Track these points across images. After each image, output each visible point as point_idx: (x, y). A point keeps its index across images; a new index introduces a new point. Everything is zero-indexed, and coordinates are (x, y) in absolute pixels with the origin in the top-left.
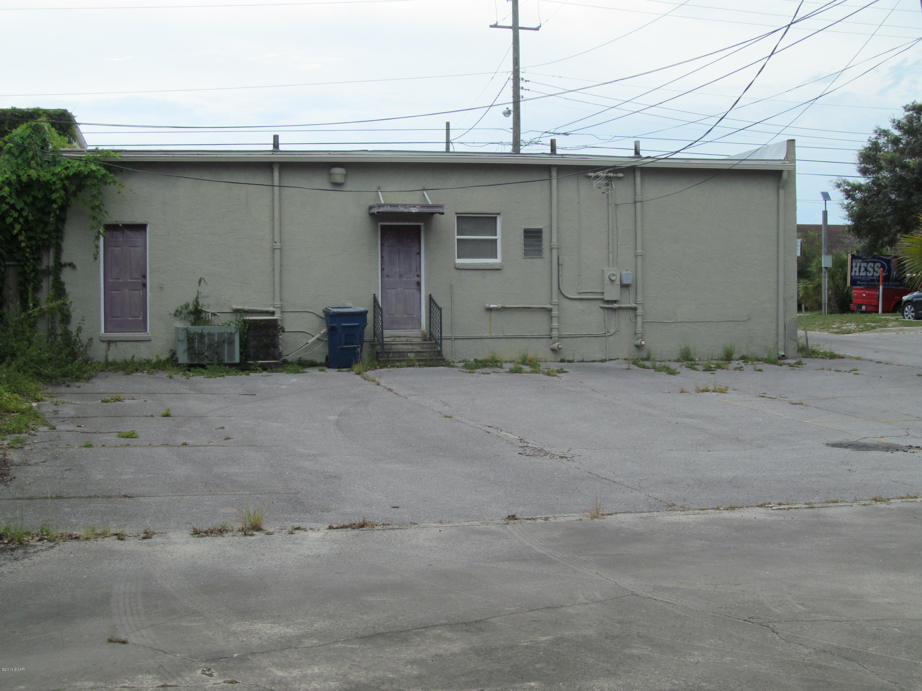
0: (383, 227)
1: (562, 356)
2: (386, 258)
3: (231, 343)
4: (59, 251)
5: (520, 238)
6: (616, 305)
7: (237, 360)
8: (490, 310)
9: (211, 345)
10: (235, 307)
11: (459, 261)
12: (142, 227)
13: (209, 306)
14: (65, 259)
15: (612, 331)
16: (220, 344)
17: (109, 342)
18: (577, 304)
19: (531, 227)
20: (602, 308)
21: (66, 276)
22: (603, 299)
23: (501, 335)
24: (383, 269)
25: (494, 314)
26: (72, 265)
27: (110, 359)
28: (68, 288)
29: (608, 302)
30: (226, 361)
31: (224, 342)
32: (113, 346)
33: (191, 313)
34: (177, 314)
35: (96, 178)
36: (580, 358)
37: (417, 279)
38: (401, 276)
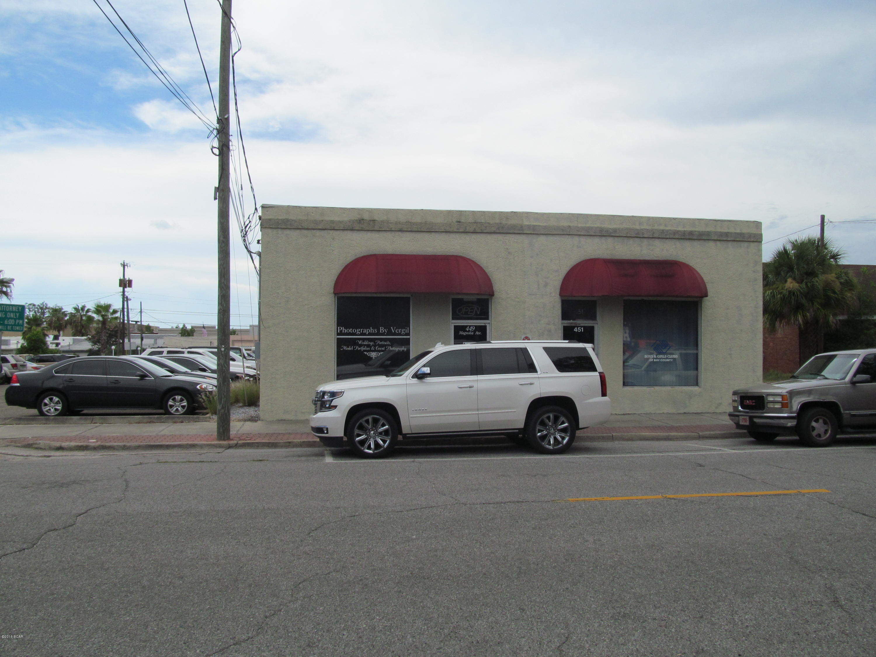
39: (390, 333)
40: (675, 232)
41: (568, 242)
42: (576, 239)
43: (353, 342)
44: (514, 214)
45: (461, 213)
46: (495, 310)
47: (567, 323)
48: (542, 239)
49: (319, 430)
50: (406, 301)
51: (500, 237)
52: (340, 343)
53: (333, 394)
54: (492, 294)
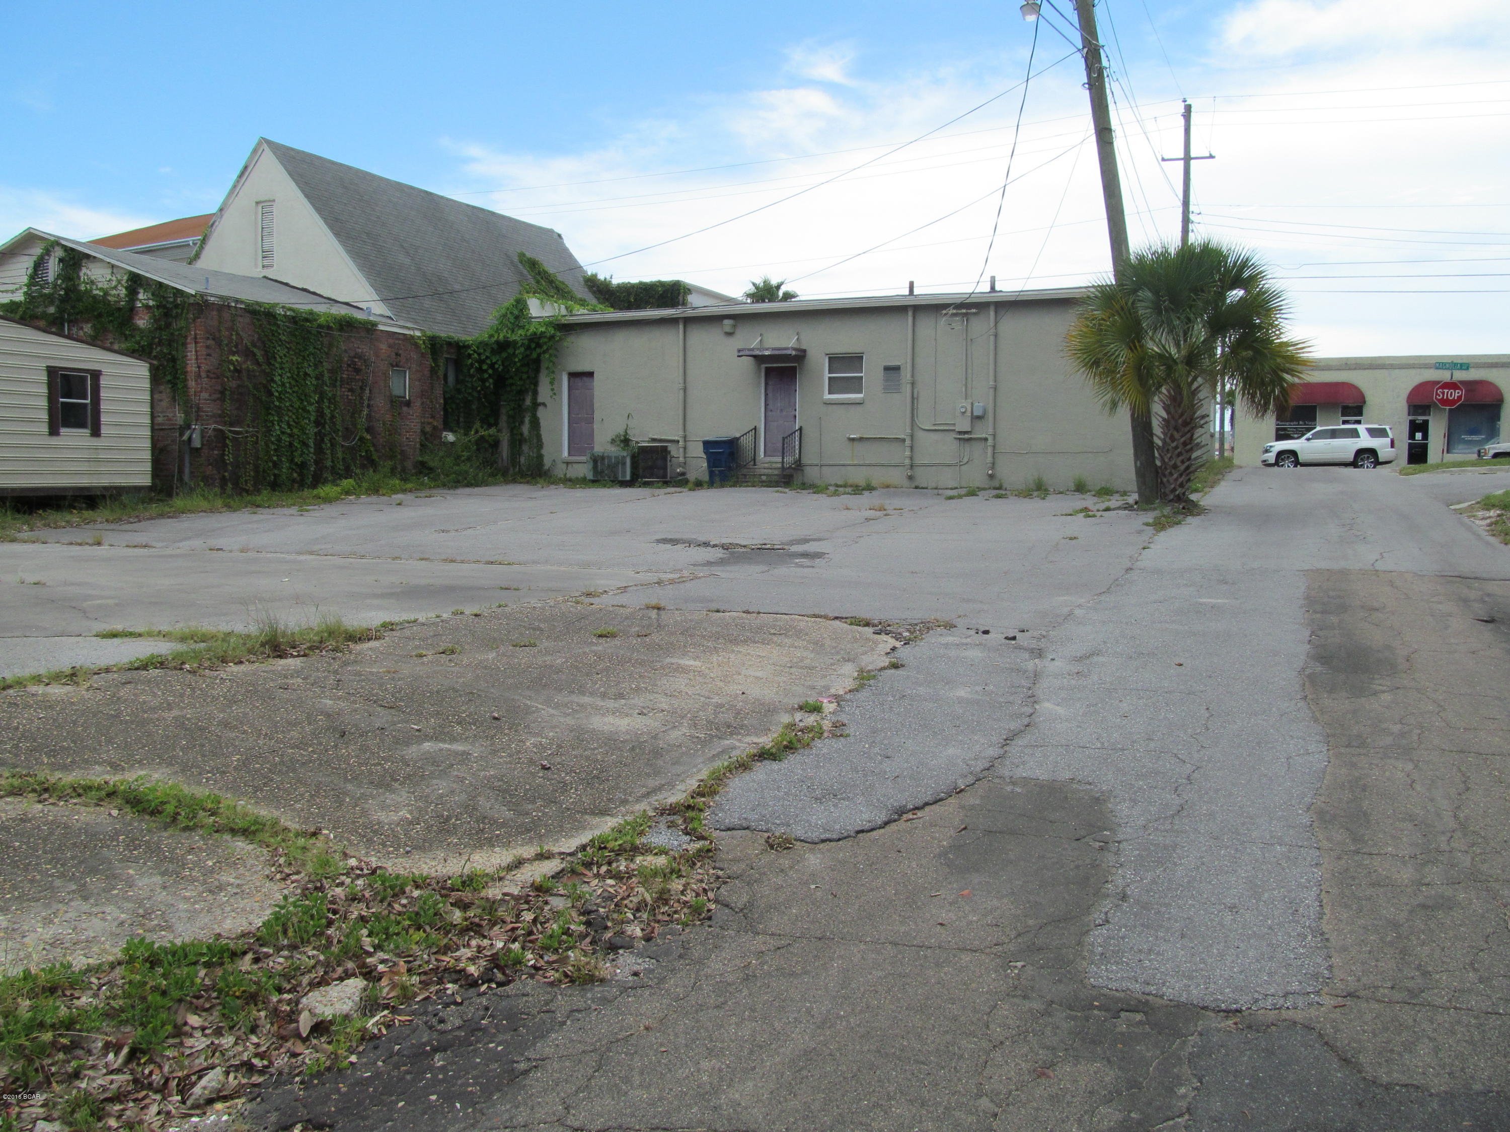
0: (767, 369)
1: (917, 484)
2: (770, 395)
3: (624, 464)
4: (535, 393)
5: (881, 372)
6: (966, 436)
7: (628, 478)
8: (853, 440)
9: (609, 466)
10: (651, 436)
11: (827, 396)
12: (591, 374)
13: (634, 435)
14: (540, 400)
15: (965, 460)
16: (617, 464)
17: (568, 463)
18: (932, 435)
19: (890, 364)
20: (955, 438)
21: (541, 413)
22: (954, 430)
23: (861, 462)
24: (766, 405)
25: (856, 443)
26: (544, 405)
27: (568, 476)
28: (543, 423)
29: (960, 433)
30: (620, 479)
31: (619, 463)
32: (570, 466)
33: (622, 441)
34: (613, 441)
35: (545, 337)
36: (934, 485)
37: (793, 413)
38: (781, 411)
39: (1305, 424)
40: (1485, 363)
41: (1412, 372)
42: (1419, 370)
43: (1285, 429)
44: (1380, 358)
45: (1347, 359)
46: (1365, 411)
47: (1411, 418)
48: (1397, 371)
49: (1265, 461)
50: (1315, 407)
51: (1370, 371)
52: (1278, 430)
53: (1271, 447)
54: (1364, 402)
